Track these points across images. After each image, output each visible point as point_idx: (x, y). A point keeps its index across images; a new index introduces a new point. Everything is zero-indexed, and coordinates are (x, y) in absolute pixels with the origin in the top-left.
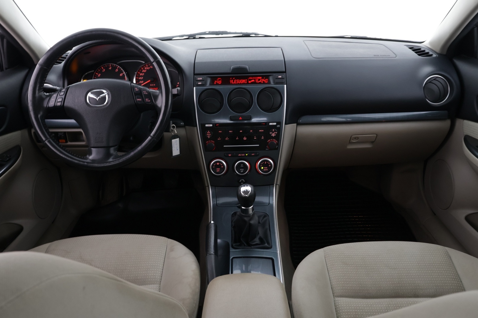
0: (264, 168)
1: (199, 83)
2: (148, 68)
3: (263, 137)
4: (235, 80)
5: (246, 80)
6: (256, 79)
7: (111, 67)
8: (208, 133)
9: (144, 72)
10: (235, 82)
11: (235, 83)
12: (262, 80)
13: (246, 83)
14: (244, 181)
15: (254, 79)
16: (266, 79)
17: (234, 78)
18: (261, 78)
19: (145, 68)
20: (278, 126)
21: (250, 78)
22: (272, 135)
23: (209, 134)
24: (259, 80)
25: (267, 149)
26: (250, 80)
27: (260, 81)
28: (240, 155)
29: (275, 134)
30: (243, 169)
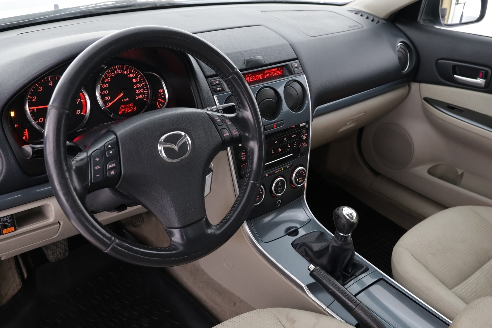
0: (299, 179)
1: (218, 89)
2: (111, 75)
3: (295, 143)
4: (251, 77)
5: (262, 75)
6: (271, 72)
7: (52, 82)
8: (242, 154)
9: (107, 82)
10: (251, 79)
11: (251, 81)
12: (277, 72)
13: (262, 78)
14: (281, 202)
15: (270, 73)
16: (280, 70)
17: (250, 75)
18: (276, 69)
19: (108, 75)
20: (307, 126)
21: (266, 72)
22: (303, 138)
23: (243, 156)
24: (275, 72)
25: (299, 156)
26: (266, 74)
27: (275, 74)
28: (277, 172)
29: (306, 136)
30: (281, 188)
